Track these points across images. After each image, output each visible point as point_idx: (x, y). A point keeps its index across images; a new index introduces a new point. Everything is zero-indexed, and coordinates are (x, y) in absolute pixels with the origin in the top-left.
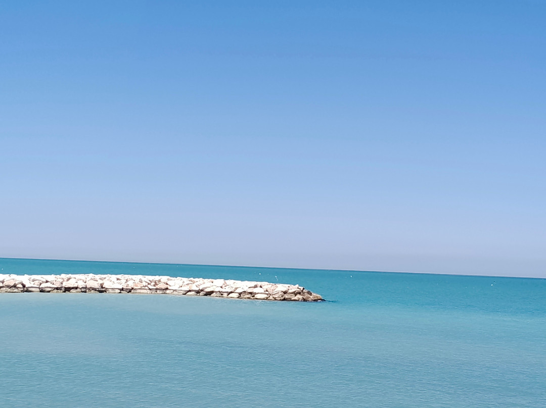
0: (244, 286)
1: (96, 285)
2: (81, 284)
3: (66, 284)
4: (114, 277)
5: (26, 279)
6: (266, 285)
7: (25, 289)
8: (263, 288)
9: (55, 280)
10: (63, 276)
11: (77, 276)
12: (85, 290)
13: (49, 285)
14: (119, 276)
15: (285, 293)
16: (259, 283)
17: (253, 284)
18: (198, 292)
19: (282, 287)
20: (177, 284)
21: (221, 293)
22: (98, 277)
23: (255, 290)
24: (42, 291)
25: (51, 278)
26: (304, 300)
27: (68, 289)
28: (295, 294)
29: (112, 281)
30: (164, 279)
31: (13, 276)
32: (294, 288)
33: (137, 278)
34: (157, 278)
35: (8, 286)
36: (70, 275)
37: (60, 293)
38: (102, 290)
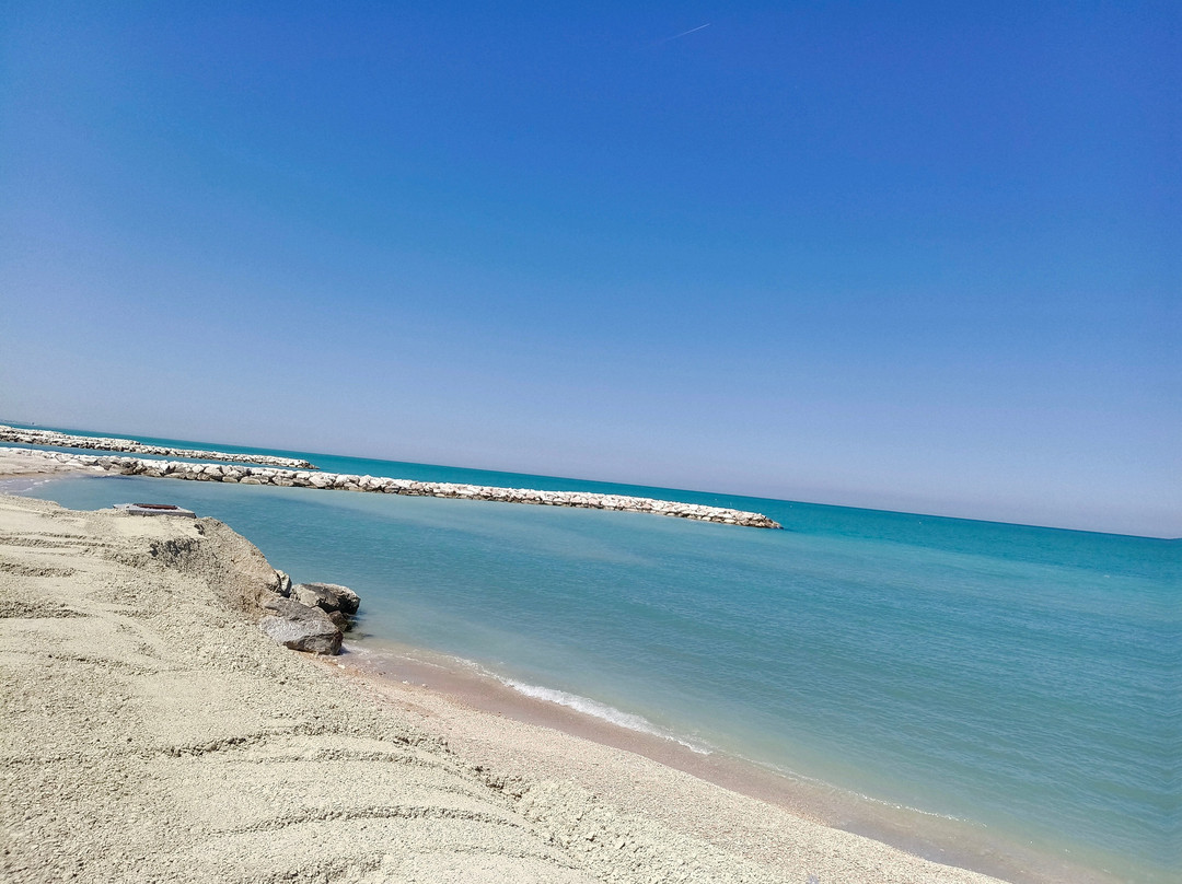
0: (716, 511)
1: (595, 502)
2: (584, 501)
3: (572, 500)
4: (609, 497)
5: (541, 494)
6: (734, 512)
7: (542, 503)
8: (731, 515)
9: (563, 496)
10: (570, 493)
11: (582, 494)
12: (587, 506)
13: (560, 500)
14: (613, 496)
15: (750, 519)
16: (728, 510)
17: (723, 510)
18: (676, 514)
19: (747, 515)
20: (659, 505)
21: (696, 516)
22: (596, 495)
23: (725, 516)
24: (554, 504)
25: (560, 494)
26: (766, 527)
27: (574, 504)
28: (759, 521)
29: (609, 500)
30: (649, 500)
31: (533, 491)
32: (758, 516)
33: (628, 498)
34: (643, 500)
35: (529, 499)
36: (575, 493)
37: (569, 508)
38: (600, 507)
